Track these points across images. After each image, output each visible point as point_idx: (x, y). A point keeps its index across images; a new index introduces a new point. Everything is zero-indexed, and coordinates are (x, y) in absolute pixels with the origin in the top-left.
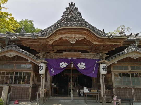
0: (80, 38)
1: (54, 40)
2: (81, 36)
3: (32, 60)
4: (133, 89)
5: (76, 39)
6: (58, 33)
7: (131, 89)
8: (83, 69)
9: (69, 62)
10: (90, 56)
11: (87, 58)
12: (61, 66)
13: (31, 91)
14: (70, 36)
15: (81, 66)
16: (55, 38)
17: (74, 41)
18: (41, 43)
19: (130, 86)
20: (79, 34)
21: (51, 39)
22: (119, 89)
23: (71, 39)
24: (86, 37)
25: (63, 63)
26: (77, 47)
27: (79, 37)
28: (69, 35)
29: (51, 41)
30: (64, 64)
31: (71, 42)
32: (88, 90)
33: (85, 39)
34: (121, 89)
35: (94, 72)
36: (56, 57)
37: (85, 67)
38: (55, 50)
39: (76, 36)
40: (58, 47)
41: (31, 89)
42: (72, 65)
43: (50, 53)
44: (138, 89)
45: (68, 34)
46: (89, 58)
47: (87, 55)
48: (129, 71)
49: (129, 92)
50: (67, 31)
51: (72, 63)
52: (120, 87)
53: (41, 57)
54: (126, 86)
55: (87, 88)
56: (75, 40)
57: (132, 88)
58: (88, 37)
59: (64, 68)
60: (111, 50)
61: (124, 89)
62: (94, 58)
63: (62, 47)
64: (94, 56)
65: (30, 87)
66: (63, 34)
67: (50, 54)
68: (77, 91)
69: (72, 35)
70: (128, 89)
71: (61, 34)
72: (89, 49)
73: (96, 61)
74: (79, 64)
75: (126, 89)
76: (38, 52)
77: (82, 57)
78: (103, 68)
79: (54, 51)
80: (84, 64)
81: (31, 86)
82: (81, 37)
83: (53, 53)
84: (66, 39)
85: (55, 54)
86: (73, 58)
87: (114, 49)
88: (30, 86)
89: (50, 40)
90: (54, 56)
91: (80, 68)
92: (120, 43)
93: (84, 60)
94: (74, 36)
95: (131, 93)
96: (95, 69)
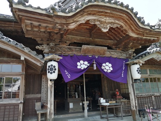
0: (115, 25)
1: (78, 23)
2: (117, 21)
3: (28, 56)
4: (153, 97)
5: (110, 25)
6: (87, 12)
7: (152, 97)
8: (109, 71)
9: (90, 61)
10: (116, 54)
11: (112, 56)
12: (79, 67)
13: (22, 110)
14: (103, 20)
15: (107, 68)
16: (79, 20)
17: (107, 28)
18: (57, 25)
19: (150, 94)
20: (114, 18)
21: (75, 20)
22: (140, 97)
23: (102, 25)
24: (122, 24)
25: (82, 62)
26: (99, 40)
27: (114, 23)
28: (101, 18)
29: (74, 23)
30: (84, 64)
31: (103, 29)
32: (106, 101)
33: (121, 26)
34: (143, 97)
35: (123, 76)
36: (70, 53)
37: (111, 69)
38: (68, 42)
39: (110, 21)
40: (71, 37)
41: (21, 106)
42: (95, 65)
43: (61, 46)
44: (157, 96)
45: (100, 15)
46: (115, 56)
47: (112, 53)
48: (148, 75)
49: (150, 101)
50: (101, 10)
51: (94, 62)
52: (141, 95)
53: (46, 50)
54: (147, 94)
55: (104, 99)
56: (108, 26)
57: (153, 95)
58: (125, 25)
59: (84, 69)
60: (138, 48)
61: (145, 97)
62: (120, 57)
63: (79, 38)
64: (120, 54)
65: (21, 103)
66: (93, 14)
67: (60, 48)
68: (81, 104)
69: (105, 18)
70: (149, 97)
71: (90, 14)
72: (114, 45)
73: (124, 62)
74: (104, 65)
75: (147, 97)
76: (39, 42)
77: (107, 55)
78: (137, 71)
79: (66, 42)
80: (110, 65)
81: (23, 101)
82: (116, 23)
83: (64, 46)
84: (96, 23)
85: (68, 48)
86: (96, 55)
87: (141, 47)
88: (19, 102)
89: (72, 21)
90: (68, 51)
91: (105, 71)
92: (158, 38)
93: (109, 60)
94: (108, 20)
95: (151, 102)
96: (123, 71)
